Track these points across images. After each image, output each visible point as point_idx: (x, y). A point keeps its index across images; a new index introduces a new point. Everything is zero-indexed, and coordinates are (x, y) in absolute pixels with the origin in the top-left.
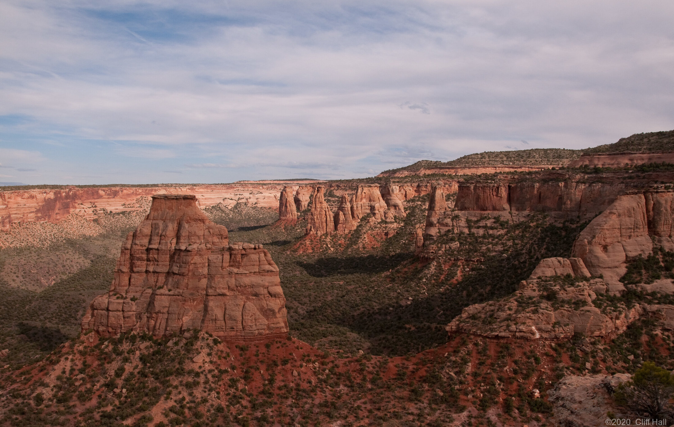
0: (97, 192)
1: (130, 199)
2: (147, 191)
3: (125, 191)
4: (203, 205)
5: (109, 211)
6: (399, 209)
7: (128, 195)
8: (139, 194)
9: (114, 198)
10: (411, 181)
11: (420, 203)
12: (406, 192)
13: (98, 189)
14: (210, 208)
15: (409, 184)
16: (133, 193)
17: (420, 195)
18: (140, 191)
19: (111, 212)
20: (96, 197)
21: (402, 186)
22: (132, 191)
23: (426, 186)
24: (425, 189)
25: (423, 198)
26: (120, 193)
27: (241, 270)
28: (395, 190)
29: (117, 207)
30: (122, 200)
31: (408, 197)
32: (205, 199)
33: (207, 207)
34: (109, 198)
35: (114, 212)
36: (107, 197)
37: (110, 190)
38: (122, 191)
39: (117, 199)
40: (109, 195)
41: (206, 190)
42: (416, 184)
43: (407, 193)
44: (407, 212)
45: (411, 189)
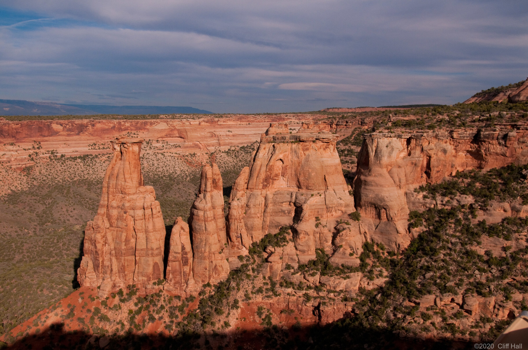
0: (49, 127)
1: (106, 136)
2: (139, 125)
3: (99, 126)
4: (225, 145)
5: (59, 155)
6: (390, 219)
7: (104, 131)
8: (126, 129)
9: (78, 134)
10: (451, 123)
11: (469, 199)
12: (430, 157)
13: (51, 123)
14: (238, 149)
15: (443, 132)
16: (114, 127)
17: (480, 167)
18: (127, 125)
19: (62, 156)
20: (46, 133)
21: (417, 138)
22: (112, 125)
23: (505, 137)
24: (499, 149)
25: (485, 181)
26: (90, 127)
28: (385, 151)
29: (77, 149)
30: (92, 137)
31: (433, 173)
32: (233, 136)
33: (233, 148)
34: (68, 135)
35: (68, 155)
36: (65, 133)
37: (72, 123)
38: (93, 125)
39: (84, 136)
40: (69, 130)
41: (239, 122)
42: (470, 132)
43: (433, 162)
44: (416, 231)
45: (450, 148)
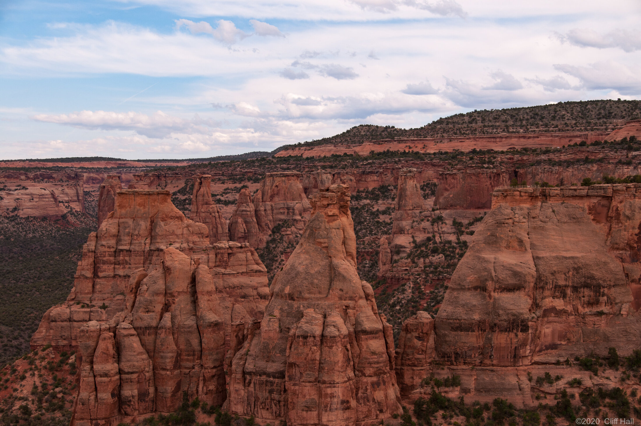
27: (228, 271)
